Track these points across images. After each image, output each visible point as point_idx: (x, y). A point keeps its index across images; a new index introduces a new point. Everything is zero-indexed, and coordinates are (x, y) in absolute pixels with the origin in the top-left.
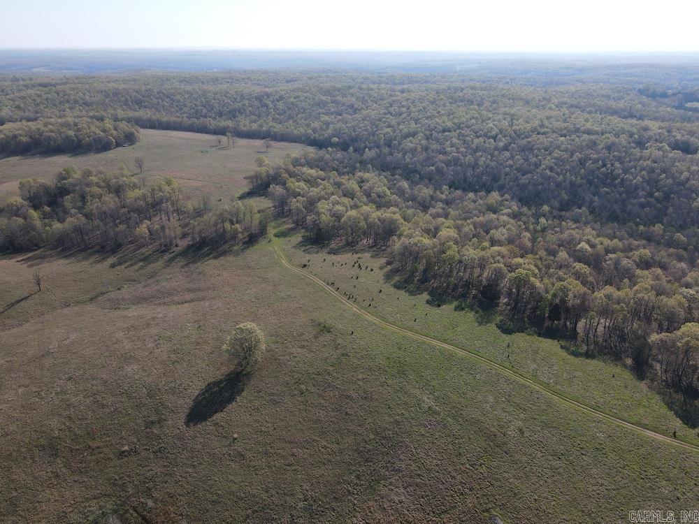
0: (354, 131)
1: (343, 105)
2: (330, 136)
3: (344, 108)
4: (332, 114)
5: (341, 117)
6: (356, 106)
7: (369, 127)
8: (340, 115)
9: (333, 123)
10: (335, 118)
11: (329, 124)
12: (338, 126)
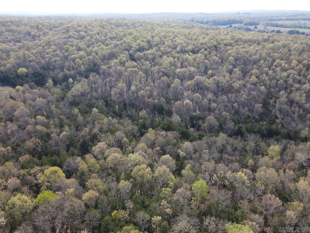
0: (43, 58)
1: (20, 33)
2: (14, 67)
3: (21, 35)
4: (10, 41)
5: (20, 44)
6: (33, 33)
7: (59, 52)
8: (19, 42)
9: (13, 50)
10: (15, 45)
11: (8, 51)
12: (21, 53)
